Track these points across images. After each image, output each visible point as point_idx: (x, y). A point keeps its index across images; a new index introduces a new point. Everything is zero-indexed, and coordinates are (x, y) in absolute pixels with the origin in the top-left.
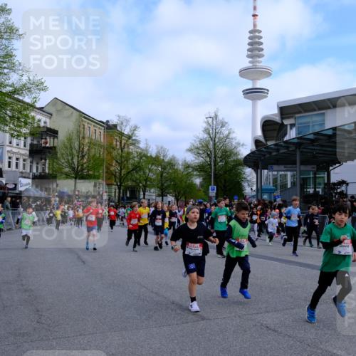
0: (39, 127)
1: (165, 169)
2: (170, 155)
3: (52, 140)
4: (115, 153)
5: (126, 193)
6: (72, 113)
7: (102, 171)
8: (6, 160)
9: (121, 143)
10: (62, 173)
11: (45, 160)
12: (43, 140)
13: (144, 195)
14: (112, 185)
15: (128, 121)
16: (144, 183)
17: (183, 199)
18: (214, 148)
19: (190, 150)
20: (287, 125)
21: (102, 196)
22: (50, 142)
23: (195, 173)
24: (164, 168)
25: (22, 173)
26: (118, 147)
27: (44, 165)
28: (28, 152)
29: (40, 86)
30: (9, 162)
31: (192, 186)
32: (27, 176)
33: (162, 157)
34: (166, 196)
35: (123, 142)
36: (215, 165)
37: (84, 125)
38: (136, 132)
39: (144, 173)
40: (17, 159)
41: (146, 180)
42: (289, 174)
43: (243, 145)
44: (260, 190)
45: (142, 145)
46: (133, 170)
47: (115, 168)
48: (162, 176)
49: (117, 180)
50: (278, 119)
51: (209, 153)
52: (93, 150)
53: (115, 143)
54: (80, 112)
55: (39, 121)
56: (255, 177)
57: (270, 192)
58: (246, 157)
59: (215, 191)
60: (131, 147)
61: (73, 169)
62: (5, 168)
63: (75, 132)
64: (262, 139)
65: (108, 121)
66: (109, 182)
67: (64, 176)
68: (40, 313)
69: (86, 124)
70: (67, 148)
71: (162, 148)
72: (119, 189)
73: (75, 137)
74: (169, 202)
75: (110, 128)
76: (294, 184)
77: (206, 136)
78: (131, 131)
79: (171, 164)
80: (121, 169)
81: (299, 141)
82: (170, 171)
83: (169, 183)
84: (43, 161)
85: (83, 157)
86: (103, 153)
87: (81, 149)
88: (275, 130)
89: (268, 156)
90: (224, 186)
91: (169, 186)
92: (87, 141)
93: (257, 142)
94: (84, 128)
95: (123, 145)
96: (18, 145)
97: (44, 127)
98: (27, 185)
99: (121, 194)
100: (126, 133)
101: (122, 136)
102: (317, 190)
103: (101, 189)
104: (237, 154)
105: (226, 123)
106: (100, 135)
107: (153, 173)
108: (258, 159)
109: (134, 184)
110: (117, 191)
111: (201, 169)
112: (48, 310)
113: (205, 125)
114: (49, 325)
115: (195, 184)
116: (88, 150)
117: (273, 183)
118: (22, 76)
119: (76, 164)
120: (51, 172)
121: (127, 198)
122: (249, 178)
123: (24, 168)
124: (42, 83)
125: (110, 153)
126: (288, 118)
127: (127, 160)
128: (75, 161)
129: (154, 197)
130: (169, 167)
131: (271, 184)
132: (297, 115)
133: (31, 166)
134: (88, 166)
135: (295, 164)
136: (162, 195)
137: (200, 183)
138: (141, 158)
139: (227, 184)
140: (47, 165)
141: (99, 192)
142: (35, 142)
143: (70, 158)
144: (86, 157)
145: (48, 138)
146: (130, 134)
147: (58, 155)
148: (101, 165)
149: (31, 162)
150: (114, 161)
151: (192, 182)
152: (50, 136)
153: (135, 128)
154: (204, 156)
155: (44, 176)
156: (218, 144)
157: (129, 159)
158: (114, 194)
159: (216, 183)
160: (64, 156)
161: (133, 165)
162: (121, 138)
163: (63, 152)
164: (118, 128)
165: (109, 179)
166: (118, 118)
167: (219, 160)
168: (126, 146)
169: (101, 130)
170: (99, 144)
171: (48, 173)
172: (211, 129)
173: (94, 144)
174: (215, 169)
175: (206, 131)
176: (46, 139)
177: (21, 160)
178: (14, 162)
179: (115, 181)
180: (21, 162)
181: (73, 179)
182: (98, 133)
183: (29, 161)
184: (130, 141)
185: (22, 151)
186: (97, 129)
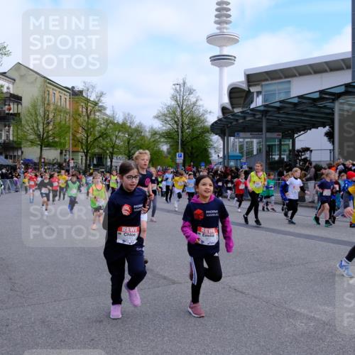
0: (2, 93)
1: (132, 136)
2: (137, 122)
3: (16, 106)
4: (81, 120)
5: (93, 160)
6: (36, 79)
7: (68, 140)
9: (87, 110)
10: (27, 140)
11: (9, 127)
12: (7, 107)
13: (111, 162)
14: (78, 152)
15: (93, 87)
16: (111, 150)
18: (182, 115)
19: (157, 117)
20: (253, 93)
21: (68, 163)
22: (13, 108)
23: (162, 140)
24: (131, 135)
26: (84, 114)
27: (8, 132)
29: (2, 51)
31: (159, 152)
35: (89, 109)
36: (182, 132)
37: (49, 91)
38: (102, 99)
39: (111, 139)
41: (113, 147)
42: (255, 141)
43: (210, 112)
44: (227, 157)
45: (108, 112)
46: (99, 137)
47: (81, 135)
48: (128, 143)
49: (84, 147)
50: (244, 86)
51: (176, 120)
52: (59, 117)
53: (80, 109)
54: (45, 77)
55: (2, 86)
56: (222, 144)
57: (237, 158)
58: (213, 125)
59: (182, 158)
60: (98, 114)
61: (39, 136)
63: (40, 98)
64: (229, 106)
65: (73, 87)
66: (75, 149)
67: (29, 143)
68: (13, 281)
69: (51, 91)
70: (31, 115)
71: (128, 114)
72: (86, 156)
73: (40, 103)
75: (75, 94)
76: (259, 150)
77: (173, 103)
78: (97, 97)
79: (138, 131)
80: (88, 136)
81: (266, 109)
82: (137, 138)
85: (48, 123)
86: (69, 120)
87: (46, 116)
88: (242, 97)
89: (235, 123)
90: (191, 153)
92: (52, 107)
93: (224, 109)
94: (49, 94)
95: (89, 112)
97: (7, 93)
99: (88, 162)
100: (92, 99)
101: (88, 102)
102: (282, 156)
103: (68, 156)
104: (204, 121)
105: (195, 90)
106: (66, 102)
107: (120, 140)
108: (225, 127)
109: (101, 151)
110: (84, 158)
111: (168, 135)
112: (21, 277)
113: (172, 92)
114: (22, 293)
115: (162, 151)
116: (54, 117)
117: (240, 150)
119: (41, 130)
120: (15, 139)
121: (94, 165)
122: (215, 145)
124: (5, 47)
125: (76, 120)
126: (255, 85)
127: (94, 127)
128: (41, 128)
130: (136, 134)
131: (238, 151)
132: (263, 83)
134: (54, 133)
135: (262, 131)
137: (168, 149)
138: (108, 125)
139: (194, 151)
140: (11, 132)
141: (65, 160)
143: (35, 125)
144: (52, 123)
145: (11, 104)
146: (97, 100)
147: (23, 122)
148: (66, 133)
150: (81, 128)
151: (159, 149)
152: (14, 102)
153: (102, 94)
154: (171, 123)
155: (8, 143)
156: (185, 111)
157: (96, 126)
158: (80, 161)
159: (183, 150)
160: (29, 123)
161: (99, 132)
162: (86, 105)
163: (28, 119)
164: (84, 94)
165: (76, 146)
166: (83, 84)
167: (186, 127)
168: (92, 113)
169: (66, 96)
170: (65, 111)
171: (13, 141)
172: (178, 96)
173: (61, 111)
174: (182, 136)
175: (174, 98)
176: (9, 105)
179: (82, 148)
181: (39, 147)
182: (63, 100)
184: (97, 107)
186: (62, 95)
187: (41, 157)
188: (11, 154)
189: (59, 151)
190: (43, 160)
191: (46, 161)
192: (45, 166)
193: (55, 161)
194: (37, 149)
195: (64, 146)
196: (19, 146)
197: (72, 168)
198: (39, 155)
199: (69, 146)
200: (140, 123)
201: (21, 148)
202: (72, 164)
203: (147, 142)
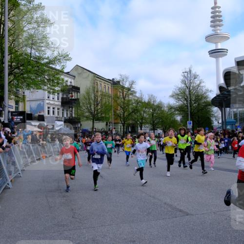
0: (67, 86)
1: (155, 111)
2: (158, 101)
3: (76, 94)
4: (119, 101)
5: (128, 128)
7: (111, 114)
8: (46, 110)
9: (123, 94)
10: (84, 116)
11: (72, 108)
12: (70, 95)
13: (141, 129)
14: (118, 123)
15: (127, 78)
16: (141, 121)
18: (190, 94)
19: (172, 96)
20: (243, 75)
21: (112, 131)
22: (75, 96)
23: (176, 112)
24: (154, 110)
25: (57, 117)
26: (121, 97)
27: (72, 111)
28: (60, 104)
29: (66, 57)
30: (48, 111)
31: (175, 121)
32: (60, 120)
33: (152, 102)
34: (157, 129)
35: (125, 93)
36: (191, 106)
37: (97, 83)
38: (133, 85)
39: (141, 114)
40: (53, 108)
41: (142, 119)
43: (211, 91)
44: (224, 123)
45: (138, 95)
46: (133, 112)
47: (120, 111)
48: (153, 115)
50: (236, 71)
51: (186, 97)
52: (104, 100)
53: (119, 94)
54: (94, 74)
55: (67, 81)
56: (221, 114)
57: (232, 124)
58: (213, 99)
59: (192, 125)
60: (130, 96)
61: (91, 113)
62: (46, 114)
63: (91, 88)
64: (225, 86)
65: (113, 79)
66: (116, 121)
67: (85, 118)
68: (74, 211)
70: (86, 99)
71: (152, 96)
72: (124, 126)
73: (91, 91)
74: (159, 134)
75: (115, 84)
77: (183, 85)
78: (129, 85)
79: (159, 107)
80: (124, 112)
82: (159, 112)
83: (158, 120)
85: (98, 104)
86: (111, 102)
87: (96, 100)
88: (234, 78)
90: (198, 121)
91: (158, 123)
92: (100, 93)
93: (221, 88)
94: (97, 85)
95: (124, 95)
96: (53, 99)
97: (70, 85)
98: (60, 126)
99: (125, 130)
100: (126, 86)
101: (124, 88)
103: (111, 126)
104: (206, 97)
105: (198, 75)
106: (109, 89)
107: (147, 114)
108: (222, 101)
109: (134, 122)
110: (122, 127)
111: (181, 109)
112: (79, 209)
113: (182, 78)
114: (80, 219)
115: (177, 121)
116: (101, 100)
117: (234, 117)
118: (53, 51)
119: (93, 109)
120: (76, 117)
121: (129, 131)
122: (216, 115)
123: (58, 114)
124: (68, 55)
125: (116, 101)
126: (243, 69)
127: (128, 105)
128: (92, 108)
129: (148, 131)
130: (157, 109)
131: (233, 118)
133: (63, 113)
134: (101, 111)
136: (154, 129)
137: (181, 120)
138: (138, 104)
139: (200, 119)
140: (73, 112)
141: (110, 129)
142: (65, 96)
143: (89, 106)
144: (100, 104)
146: (129, 87)
147: (81, 105)
148: (110, 110)
149: (63, 110)
150: (119, 107)
151: (175, 119)
152: (75, 91)
153: (133, 83)
154: (182, 100)
155: (71, 119)
156: (192, 91)
157: (130, 105)
158: (120, 130)
159: (192, 119)
160: (85, 105)
161: (132, 108)
162: (123, 90)
163: (84, 102)
164: (121, 83)
165: (116, 119)
166: (120, 76)
167: (193, 103)
168: (127, 95)
169: (109, 86)
170: (108, 96)
171: (75, 117)
172: (186, 81)
173: (105, 96)
174: (191, 109)
175: (184, 82)
176: (72, 93)
177: (56, 109)
178: (51, 110)
179: (121, 120)
180: (56, 111)
181: (92, 121)
182: (107, 88)
183: (61, 109)
184: (130, 92)
185: (57, 103)
186: (106, 85)
187: (93, 128)
188: (74, 126)
189: (105, 123)
190: (94, 130)
191: (97, 130)
193: (103, 130)
194: (91, 122)
195: (109, 120)
197: (115, 134)
198: (91, 126)
199: (112, 120)
200: (160, 101)
201: (80, 122)
202: (114, 132)
203: (165, 115)
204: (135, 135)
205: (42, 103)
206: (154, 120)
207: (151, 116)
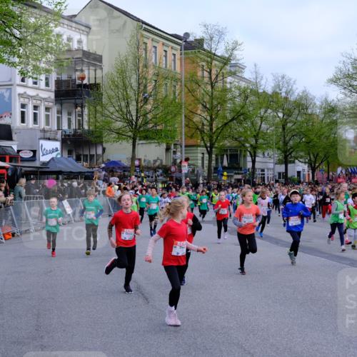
0: (69, 51)
1: (289, 116)
2: (298, 91)
3: (92, 72)
4: (200, 92)
5: (222, 159)
6: (125, 24)
7: (180, 125)
8: (17, 111)
9: (210, 73)
10: (110, 130)
11: (82, 107)
12: (78, 74)
13: (254, 162)
14: (198, 146)
15: (221, 34)
16: (253, 142)
17: (324, 167)
19: (335, 81)
21: (180, 166)
22: (89, 75)
24: (288, 114)
25: (44, 131)
26: (206, 80)
27: (81, 115)
28: (52, 96)
30: (23, 113)
32: (52, 137)
33: (283, 95)
34: (294, 162)
35: (214, 72)
37: (145, 44)
38: (235, 52)
40: (36, 107)
41: (256, 137)
47: (201, 116)
48: (284, 129)
49: (205, 138)
52: (163, 88)
53: (200, 74)
54: (138, 20)
55: (69, 39)
60: (229, 79)
61: (130, 122)
62: (16, 123)
63: (131, 58)
65: (187, 35)
66: (191, 142)
67: (114, 135)
69: (149, 43)
70: (117, 86)
71: (283, 78)
72: (210, 153)
73: (130, 66)
74: (299, 173)
75: (191, 46)
78: (227, 51)
79: (302, 105)
80: (212, 120)
82: (299, 118)
83: (297, 139)
84: (79, 108)
85: (146, 100)
87: (142, 88)
91: (297, 146)
92: (151, 71)
94: (146, 50)
95: (213, 77)
96: (35, 83)
97: (77, 50)
98: (52, 151)
99: (214, 162)
101: (212, 59)
103: (179, 154)
106: (174, 61)
107: (269, 122)
109: (235, 144)
110: (206, 156)
116: (155, 87)
119: (134, 113)
121: (224, 168)
123: (47, 123)
127: (223, 102)
128: (133, 108)
129: (271, 166)
130: (297, 112)
133: (59, 119)
134: (155, 117)
136: (286, 161)
138: (247, 97)
140: (86, 118)
141: (175, 161)
142: (64, 77)
143: (123, 104)
144: (151, 100)
145: (85, 69)
146: (227, 56)
147: (105, 100)
148: (175, 115)
149: (59, 112)
150: (200, 106)
152: (89, 64)
153: (236, 45)
155: (80, 135)
157: (225, 101)
158: (200, 162)
160: (113, 101)
161: (232, 111)
162: (209, 63)
163: (113, 94)
164: (205, 46)
165: (192, 137)
166: (203, 29)
169: (175, 51)
171: (89, 130)
176: (82, 71)
177: (42, 109)
178: (30, 112)
179: (203, 139)
180: (42, 113)
181: (131, 141)
182: (170, 57)
183: (55, 110)
184: (228, 67)
185: (44, 95)
186: (169, 50)
187: (133, 158)
188: (86, 152)
189: (164, 146)
190: (137, 163)
191: (143, 164)
192: (141, 171)
193: (157, 164)
194: (127, 145)
195: (173, 137)
196: (98, 140)
198: (130, 154)
199: (181, 137)
200: (304, 92)
201: (101, 143)
202: (185, 169)
203: (317, 126)
204: (239, 177)
205: (7, 95)
206: (287, 139)
207: (281, 130)
